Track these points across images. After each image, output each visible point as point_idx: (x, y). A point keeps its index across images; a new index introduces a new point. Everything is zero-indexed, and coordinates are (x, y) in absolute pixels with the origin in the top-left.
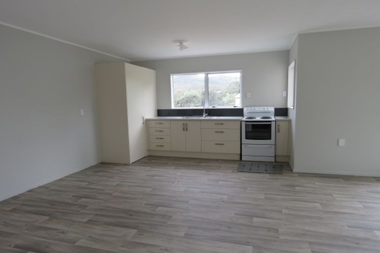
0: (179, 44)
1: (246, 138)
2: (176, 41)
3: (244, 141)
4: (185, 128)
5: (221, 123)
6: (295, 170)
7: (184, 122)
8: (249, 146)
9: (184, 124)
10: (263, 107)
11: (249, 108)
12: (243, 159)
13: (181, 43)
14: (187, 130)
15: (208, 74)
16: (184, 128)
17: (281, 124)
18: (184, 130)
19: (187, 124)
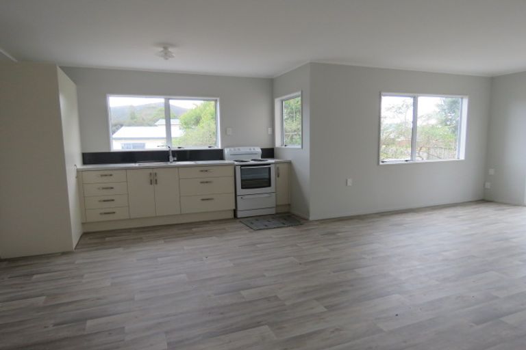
0: (162, 49)
1: (242, 188)
2: (159, 44)
3: (240, 191)
4: (153, 181)
5: (205, 169)
6: (311, 218)
7: (151, 171)
8: (246, 197)
9: (151, 174)
10: (249, 148)
11: (232, 149)
12: (239, 216)
13: (165, 48)
14: (156, 183)
15: (169, 99)
16: (151, 181)
17: (280, 166)
18: (151, 184)
19: (156, 174)
